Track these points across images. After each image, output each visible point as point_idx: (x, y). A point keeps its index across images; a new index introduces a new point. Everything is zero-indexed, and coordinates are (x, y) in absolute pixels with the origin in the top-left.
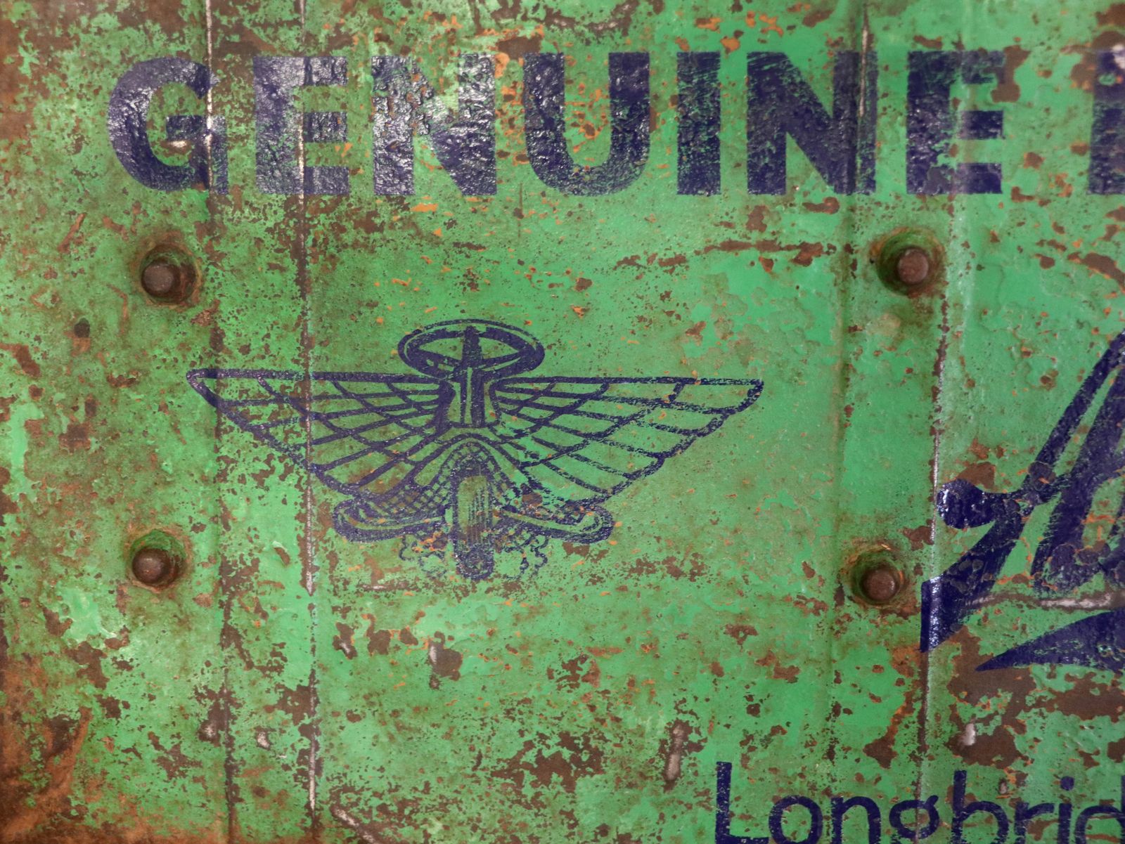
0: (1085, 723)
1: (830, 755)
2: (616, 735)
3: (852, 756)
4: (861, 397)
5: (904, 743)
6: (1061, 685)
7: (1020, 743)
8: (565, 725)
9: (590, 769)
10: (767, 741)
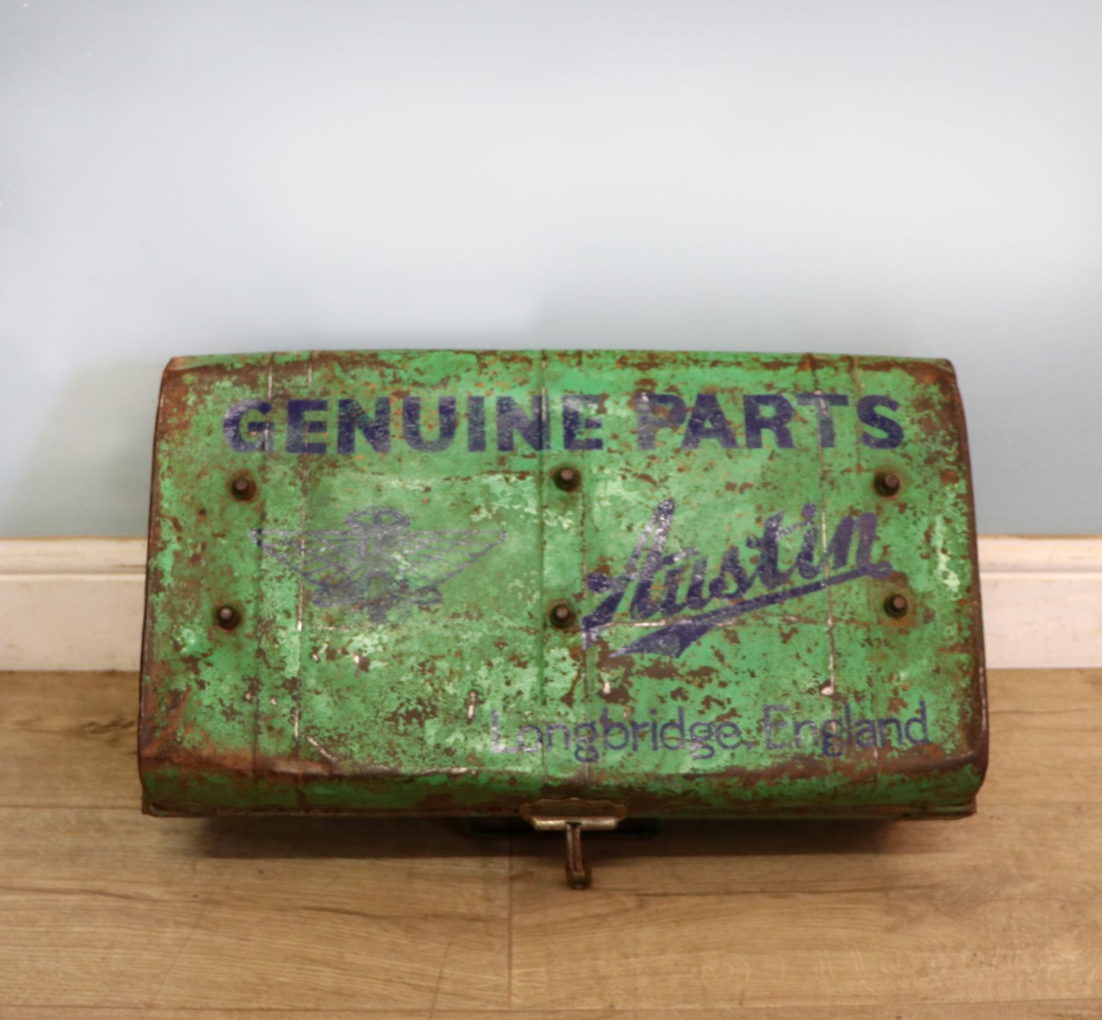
0: (659, 682)
1: (544, 703)
2: (444, 698)
3: (555, 702)
4: (551, 537)
5: (578, 694)
6: (647, 664)
7: (631, 692)
8: (420, 694)
9: (431, 716)
10: (515, 698)
